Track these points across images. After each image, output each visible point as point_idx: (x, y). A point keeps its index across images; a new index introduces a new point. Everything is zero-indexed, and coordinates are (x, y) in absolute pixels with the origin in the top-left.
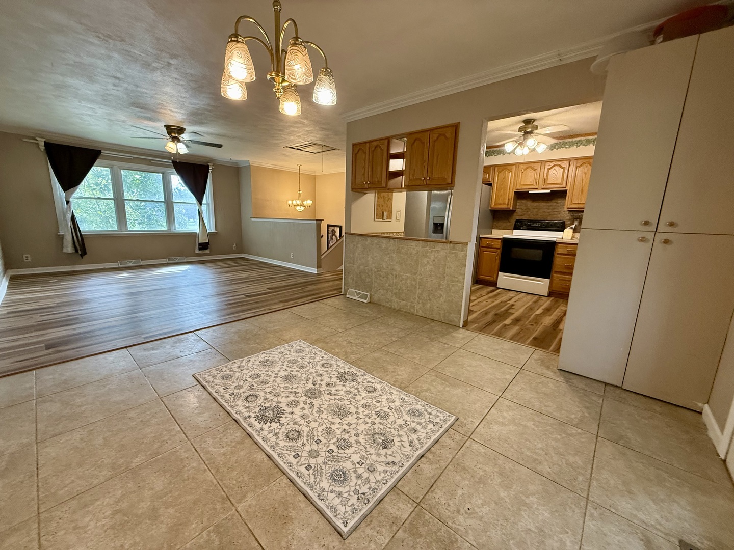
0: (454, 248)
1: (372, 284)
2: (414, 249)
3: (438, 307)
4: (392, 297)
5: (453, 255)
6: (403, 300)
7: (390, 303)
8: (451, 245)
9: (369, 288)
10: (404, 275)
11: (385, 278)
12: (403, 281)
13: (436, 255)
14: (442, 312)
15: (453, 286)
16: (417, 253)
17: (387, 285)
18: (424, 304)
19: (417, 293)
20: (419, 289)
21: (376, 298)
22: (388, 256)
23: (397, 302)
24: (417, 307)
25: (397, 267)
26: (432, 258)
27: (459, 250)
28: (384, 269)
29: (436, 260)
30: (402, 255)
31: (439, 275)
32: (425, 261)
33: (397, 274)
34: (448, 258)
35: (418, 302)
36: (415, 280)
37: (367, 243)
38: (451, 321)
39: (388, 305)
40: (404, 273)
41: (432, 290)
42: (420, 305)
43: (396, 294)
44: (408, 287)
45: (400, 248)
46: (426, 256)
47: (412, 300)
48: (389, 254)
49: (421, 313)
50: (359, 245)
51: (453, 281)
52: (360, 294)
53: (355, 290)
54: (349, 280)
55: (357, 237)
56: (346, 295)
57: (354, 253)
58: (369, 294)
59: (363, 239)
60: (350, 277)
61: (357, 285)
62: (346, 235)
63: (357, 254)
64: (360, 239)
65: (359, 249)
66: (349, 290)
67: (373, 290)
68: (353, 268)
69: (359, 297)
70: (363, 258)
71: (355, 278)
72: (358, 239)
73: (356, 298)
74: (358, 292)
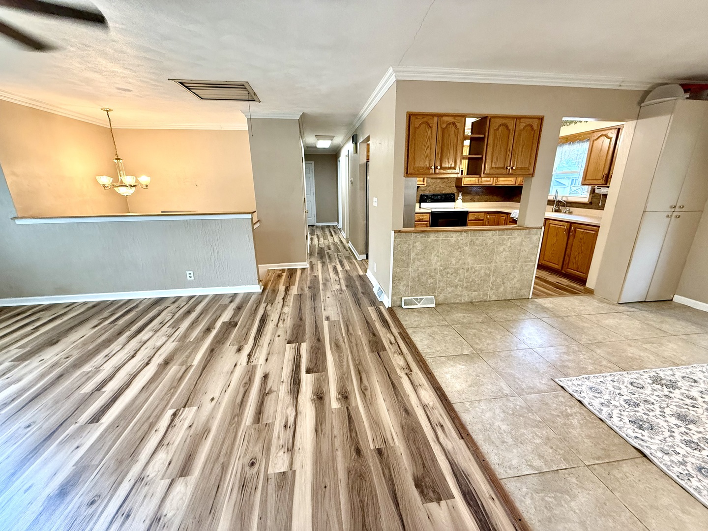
0: (529, 234)
1: (436, 284)
2: (490, 239)
3: (511, 288)
4: (463, 291)
5: (528, 239)
6: (474, 291)
7: (459, 298)
8: (527, 231)
9: (432, 290)
10: (477, 267)
11: (454, 274)
12: (477, 273)
13: (513, 241)
14: (514, 291)
15: (526, 266)
16: (494, 242)
17: (456, 281)
18: (497, 289)
19: (491, 280)
20: (493, 276)
21: (441, 298)
22: (459, 250)
23: (468, 295)
24: (490, 293)
25: (470, 260)
26: (509, 245)
27: (533, 234)
28: (454, 265)
29: (512, 246)
30: (476, 247)
31: (514, 260)
32: (501, 249)
33: (469, 267)
34: (524, 243)
35: (492, 289)
36: (489, 269)
37: (429, 240)
38: (522, 296)
39: (457, 301)
40: (477, 264)
41: (506, 274)
42: (494, 291)
43: (467, 288)
44: (481, 277)
45: (474, 240)
46: (503, 244)
47: (485, 288)
48: (460, 248)
49: (494, 298)
50: (417, 244)
51: (526, 262)
52: (421, 299)
53: (412, 298)
54: (401, 287)
55: (414, 235)
56: (399, 306)
57: (409, 254)
58: (433, 297)
59: (424, 235)
60: (402, 284)
61: (413, 291)
62: (396, 234)
63: (413, 255)
64: (418, 237)
65: (416, 249)
66: (403, 300)
67: (436, 291)
68: (407, 273)
69: (423, 304)
70: (424, 258)
71: (410, 284)
72: (416, 237)
73: (419, 306)
74: (417, 299)
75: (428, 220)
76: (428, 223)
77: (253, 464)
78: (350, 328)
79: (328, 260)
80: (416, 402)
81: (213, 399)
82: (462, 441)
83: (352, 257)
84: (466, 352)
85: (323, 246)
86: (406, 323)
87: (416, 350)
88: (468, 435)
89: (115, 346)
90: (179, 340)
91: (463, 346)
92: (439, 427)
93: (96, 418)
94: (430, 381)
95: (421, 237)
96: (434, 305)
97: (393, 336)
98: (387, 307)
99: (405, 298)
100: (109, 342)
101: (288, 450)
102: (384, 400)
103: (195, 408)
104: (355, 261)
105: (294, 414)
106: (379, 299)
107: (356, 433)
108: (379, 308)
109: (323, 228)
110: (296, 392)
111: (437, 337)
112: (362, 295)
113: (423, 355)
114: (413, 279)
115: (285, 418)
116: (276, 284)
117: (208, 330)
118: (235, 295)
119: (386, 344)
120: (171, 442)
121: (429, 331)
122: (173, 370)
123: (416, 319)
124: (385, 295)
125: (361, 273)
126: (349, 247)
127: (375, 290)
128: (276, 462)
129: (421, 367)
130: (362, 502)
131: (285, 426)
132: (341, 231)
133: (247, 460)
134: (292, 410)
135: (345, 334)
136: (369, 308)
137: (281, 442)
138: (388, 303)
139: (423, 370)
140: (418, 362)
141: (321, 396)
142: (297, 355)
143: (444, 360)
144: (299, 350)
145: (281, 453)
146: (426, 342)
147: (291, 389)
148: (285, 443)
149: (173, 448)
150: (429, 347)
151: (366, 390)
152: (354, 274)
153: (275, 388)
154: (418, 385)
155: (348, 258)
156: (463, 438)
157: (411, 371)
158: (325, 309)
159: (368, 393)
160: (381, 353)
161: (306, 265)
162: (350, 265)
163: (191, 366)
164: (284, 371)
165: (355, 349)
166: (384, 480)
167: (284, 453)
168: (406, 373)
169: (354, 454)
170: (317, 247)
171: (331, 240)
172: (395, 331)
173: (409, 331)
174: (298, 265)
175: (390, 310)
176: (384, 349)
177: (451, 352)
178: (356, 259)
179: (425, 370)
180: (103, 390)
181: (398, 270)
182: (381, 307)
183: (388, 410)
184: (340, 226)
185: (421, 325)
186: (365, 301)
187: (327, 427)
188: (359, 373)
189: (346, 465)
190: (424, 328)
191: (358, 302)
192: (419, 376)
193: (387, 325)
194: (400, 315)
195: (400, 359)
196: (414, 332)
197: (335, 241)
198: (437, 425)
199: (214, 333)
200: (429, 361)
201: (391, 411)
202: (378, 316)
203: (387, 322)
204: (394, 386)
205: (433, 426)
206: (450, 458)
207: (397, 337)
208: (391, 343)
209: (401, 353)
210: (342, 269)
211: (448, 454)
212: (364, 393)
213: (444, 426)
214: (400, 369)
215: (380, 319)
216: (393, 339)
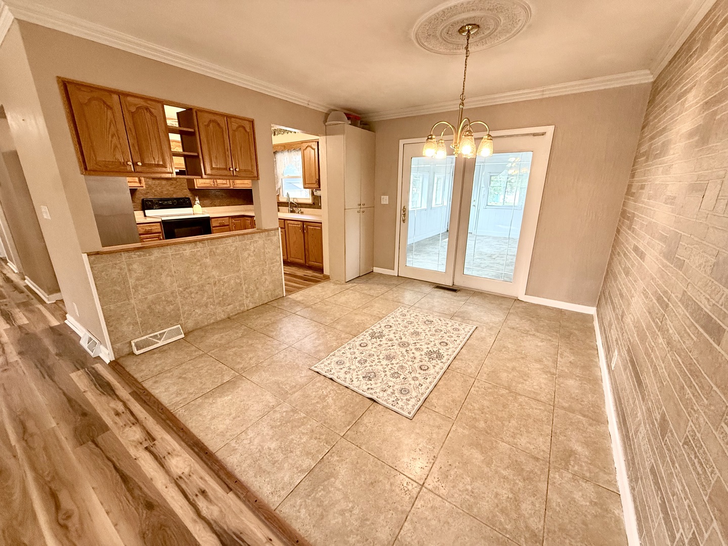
0: (268, 235)
1: (179, 310)
2: (231, 246)
3: (265, 291)
4: (215, 309)
5: (270, 241)
6: (228, 305)
7: (214, 317)
8: (267, 233)
9: (176, 319)
10: (226, 278)
11: (200, 292)
12: (226, 285)
13: (255, 245)
14: (269, 293)
15: (274, 267)
16: (236, 249)
17: (205, 299)
18: (252, 296)
19: (244, 288)
20: (245, 284)
21: (190, 325)
22: (199, 264)
23: (223, 311)
24: (246, 302)
25: (215, 273)
26: (252, 249)
27: (273, 236)
28: (196, 282)
29: (256, 250)
30: (218, 257)
31: (261, 263)
32: (246, 254)
33: (216, 280)
34: (266, 245)
35: (247, 297)
36: (239, 277)
37: (153, 258)
38: (277, 296)
39: (212, 321)
40: (225, 275)
41: (257, 279)
42: (249, 299)
43: (219, 303)
44: (232, 288)
45: (214, 250)
46: (246, 249)
47: (240, 298)
48: (199, 261)
49: (251, 306)
50: (135, 266)
51: (272, 263)
52: (162, 334)
53: (147, 336)
54: (125, 329)
55: (125, 255)
56: (129, 354)
57: (125, 281)
58: (179, 326)
59: (142, 253)
60: (125, 324)
61: (146, 327)
62: (93, 258)
63: (132, 282)
64: (133, 256)
65: (136, 272)
66: (133, 344)
67: (182, 318)
68: (130, 307)
69: (166, 339)
70: (151, 281)
71: (139, 320)
72: (130, 257)
73: (161, 343)
74: (156, 335)
75: (160, 230)
76: (161, 234)
78: (30, 425)
80: (164, 482)
82: (231, 495)
83: (35, 301)
84: (227, 379)
86: (142, 374)
87: (160, 406)
88: (236, 482)
91: (224, 373)
92: (200, 497)
94: (183, 440)
95: (139, 256)
96: (183, 336)
97: (121, 401)
98: (108, 362)
99: (136, 340)
102: (108, 513)
104: (40, 306)
106: (92, 354)
108: (94, 369)
111: (190, 375)
112: (57, 358)
113: (171, 409)
114: (143, 313)
119: (108, 419)
121: (176, 372)
123: (158, 362)
124: (102, 347)
125: (54, 323)
126: (27, 287)
127: (84, 343)
129: (170, 426)
132: (6, 262)
135: (18, 441)
136: (74, 376)
138: (107, 355)
139: (172, 429)
140: (165, 421)
143: (201, 401)
146: (174, 389)
150: (178, 394)
151: (69, 517)
152: (39, 329)
154: (165, 453)
155: (25, 306)
156: (231, 490)
157: (154, 440)
159: (73, 523)
160: (99, 440)
162: (30, 315)
165: (43, 458)
168: (146, 448)
172: (123, 392)
173: (147, 385)
175: (116, 366)
176: (105, 428)
177: (210, 386)
178: (42, 301)
179: (175, 428)
181: (112, 307)
182: (99, 367)
183: (116, 525)
185: (166, 368)
186: (63, 366)
188: (53, 499)
190: (169, 371)
191: (46, 372)
192: (166, 440)
193: (109, 390)
194: (131, 367)
195: (135, 431)
196: (156, 382)
198: (197, 495)
200: (181, 413)
201: (123, 526)
202: (92, 380)
203: (109, 384)
204: (125, 479)
205: (191, 500)
206: (217, 529)
207: (128, 400)
208: (117, 414)
209: (136, 422)
210: (8, 326)
211: (214, 525)
212: (65, 527)
213: (207, 490)
214: (136, 447)
215: (95, 385)
216: (120, 407)
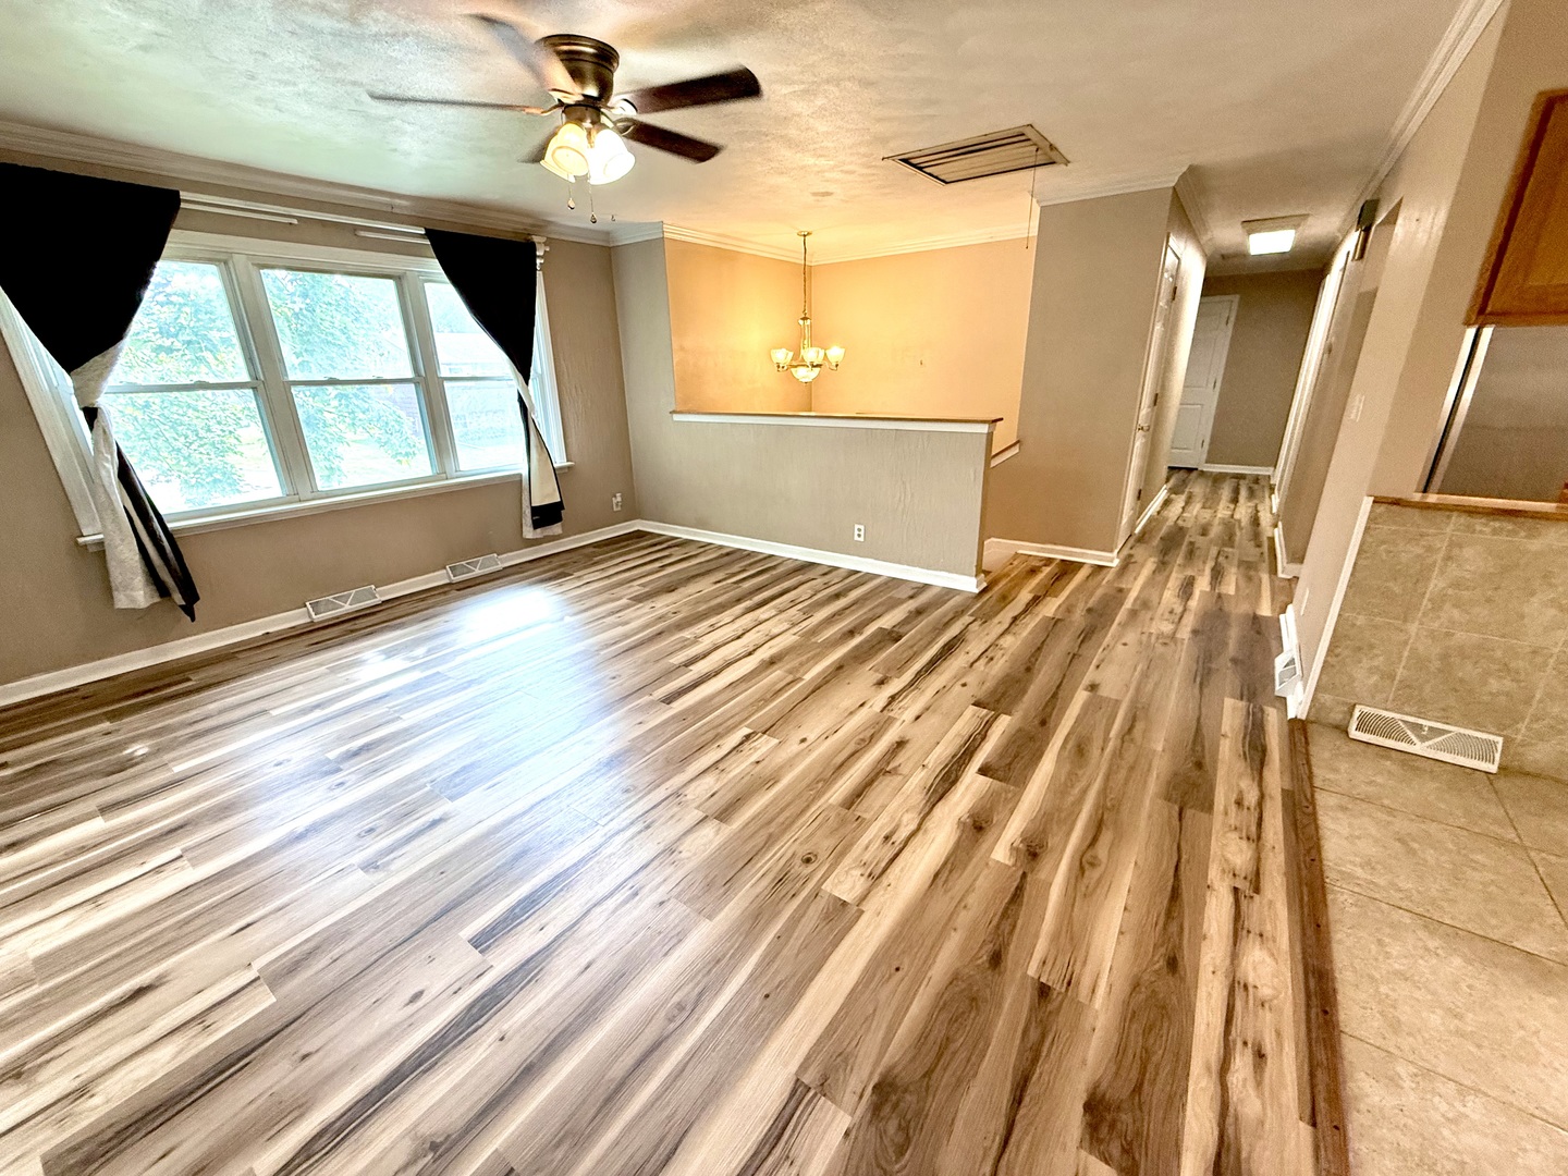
1: (1528, 702)
9: (1503, 719)
37: (1533, 545)
50: (1468, 552)
52: (1435, 732)
53: (1397, 716)
54: (1359, 673)
55: (1458, 520)
56: (1337, 727)
57: (1422, 577)
58: (1500, 740)
59: (1510, 527)
60: (1366, 663)
61: (1409, 696)
62: (1382, 509)
63: (1436, 584)
64: (1478, 528)
65: (1459, 566)
66: (1357, 713)
67: (1522, 727)
68: (1402, 637)
69: (1438, 748)
70: (1489, 600)
71: (1400, 672)
72: (1470, 529)
73: (1419, 748)
74: (1421, 727)
77: (808, 861)
78: (1139, 726)
79: (1180, 560)
80: (1218, 961)
81: (803, 740)
82: (1305, 1129)
83: (1265, 566)
84: (1530, 944)
85: (1188, 524)
86: (1331, 776)
87: (1314, 852)
88: (1336, 1128)
89: (726, 616)
90: (802, 636)
91: (1535, 925)
92: (1249, 1051)
93: (669, 699)
94: (1303, 942)
95: (1495, 532)
96: (1493, 768)
97: (1261, 790)
98: (1291, 715)
99: (1367, 709)
100: (722, 608)
101: (870, 875)
102: (1125, 909)
103: (776, 741)
104: (1265, 577)
105: (913, 827)
106: (1277, 688)
107: (1014, 926)
108: (1262, 711)
109: (1218, 479)
110: (938, 796)
111: (1430, 855)
112: (1229, 664)
113: (1331, 875)
114: (1420, 662)
115: (893, 825)
116: (1016, 585)
117: (851, 633)
118: (926, 587)
119: (1221, 798)
120: (728, 770)
121: (1402, 825)
122: (776, 675)
123: (1379, 779)
124: (1300, 685)
125: (1265, 610)
126: (1272, 540)
127: (1280, 663)
128: (842, 879)
129: (1301, 900)
130: (948, 1040)
131: (887, 838)
133: (802, 851)
134: (913, 819)
135: (1117, 736)
136: (1229, 702)
137: (866, 857)
138: (1298, 703)
139: (1302, 907)
140: (1300, 884)
141: (984, 825)
142: (979, 733)
143: (1408, 921)
144: (989, 724)
145: (857, 872)
146: (1367, 848)
147: (932, 785)
148: (871, 863)
149: (726, 778)
150: (1368, 864)
151: (1092, 865)
152: (1239, 609)
153: (905, 770)
154: (1255, 929)
155: (1248, 567)
156: (1314, 1124)
157: (1257, 890)
158: (1098, 667)
159: (1093, 875)
160: (1189, 813)
161: (1113, 561)
162: (1242, 583)
163: (800, 679)
164: (938, 750)
165: (1123, 773)
166: (1017, 1042)
167: (862, 875)
168: (1236, 890)
169: (985, 958)
170: (1170, 523)
171: (1223, 511)
172: (1275, 779)
173: (1323, 800)
174: (1090, 557)
175: (1299, 730)
176: (1207, 806)
177: (1459, 913)
178: (1271, 571)
179: (1306, 910)
180: (691, 668)
181: (1361, 620)
182: (1272, 716)
183: (1121, 933)
184: (1275, 481)
185: (1386, 802)
186: (1228, 679)
187: (960, 883)
188: (1097, 827)
189: (959, 964)
190: (1391, 811)
191: (1203, 674)
192: (1275, 909)
193: (1258, 762)
194: (1323, 749)
195: (1241, 851)
196: (1344, 809)
197: (1237, 516)
198: (1245, 1043)
199: (857, 640)
200: (1342, 904)
201: (1128, 940)
202: (1246, 727)
203: (1264, 751)
204: (1175, 895)
205: (1231, 1038)
206: (1230, 1131)
207: (1271, 798)
208: (1239, 803)
209: (1255, 837)
210: (1208, 589)
211: (1230, 1120)
212: (1082, 869)
213: (1269, 1061)
214: (1223, 871)
215: (1244, 738)
216: (1251, 798)
